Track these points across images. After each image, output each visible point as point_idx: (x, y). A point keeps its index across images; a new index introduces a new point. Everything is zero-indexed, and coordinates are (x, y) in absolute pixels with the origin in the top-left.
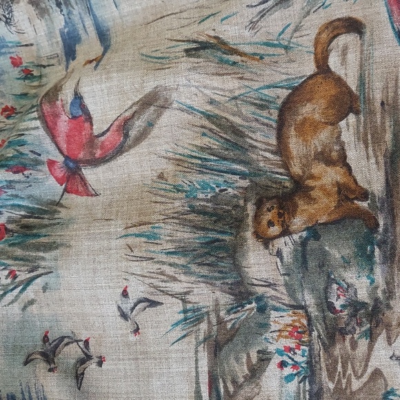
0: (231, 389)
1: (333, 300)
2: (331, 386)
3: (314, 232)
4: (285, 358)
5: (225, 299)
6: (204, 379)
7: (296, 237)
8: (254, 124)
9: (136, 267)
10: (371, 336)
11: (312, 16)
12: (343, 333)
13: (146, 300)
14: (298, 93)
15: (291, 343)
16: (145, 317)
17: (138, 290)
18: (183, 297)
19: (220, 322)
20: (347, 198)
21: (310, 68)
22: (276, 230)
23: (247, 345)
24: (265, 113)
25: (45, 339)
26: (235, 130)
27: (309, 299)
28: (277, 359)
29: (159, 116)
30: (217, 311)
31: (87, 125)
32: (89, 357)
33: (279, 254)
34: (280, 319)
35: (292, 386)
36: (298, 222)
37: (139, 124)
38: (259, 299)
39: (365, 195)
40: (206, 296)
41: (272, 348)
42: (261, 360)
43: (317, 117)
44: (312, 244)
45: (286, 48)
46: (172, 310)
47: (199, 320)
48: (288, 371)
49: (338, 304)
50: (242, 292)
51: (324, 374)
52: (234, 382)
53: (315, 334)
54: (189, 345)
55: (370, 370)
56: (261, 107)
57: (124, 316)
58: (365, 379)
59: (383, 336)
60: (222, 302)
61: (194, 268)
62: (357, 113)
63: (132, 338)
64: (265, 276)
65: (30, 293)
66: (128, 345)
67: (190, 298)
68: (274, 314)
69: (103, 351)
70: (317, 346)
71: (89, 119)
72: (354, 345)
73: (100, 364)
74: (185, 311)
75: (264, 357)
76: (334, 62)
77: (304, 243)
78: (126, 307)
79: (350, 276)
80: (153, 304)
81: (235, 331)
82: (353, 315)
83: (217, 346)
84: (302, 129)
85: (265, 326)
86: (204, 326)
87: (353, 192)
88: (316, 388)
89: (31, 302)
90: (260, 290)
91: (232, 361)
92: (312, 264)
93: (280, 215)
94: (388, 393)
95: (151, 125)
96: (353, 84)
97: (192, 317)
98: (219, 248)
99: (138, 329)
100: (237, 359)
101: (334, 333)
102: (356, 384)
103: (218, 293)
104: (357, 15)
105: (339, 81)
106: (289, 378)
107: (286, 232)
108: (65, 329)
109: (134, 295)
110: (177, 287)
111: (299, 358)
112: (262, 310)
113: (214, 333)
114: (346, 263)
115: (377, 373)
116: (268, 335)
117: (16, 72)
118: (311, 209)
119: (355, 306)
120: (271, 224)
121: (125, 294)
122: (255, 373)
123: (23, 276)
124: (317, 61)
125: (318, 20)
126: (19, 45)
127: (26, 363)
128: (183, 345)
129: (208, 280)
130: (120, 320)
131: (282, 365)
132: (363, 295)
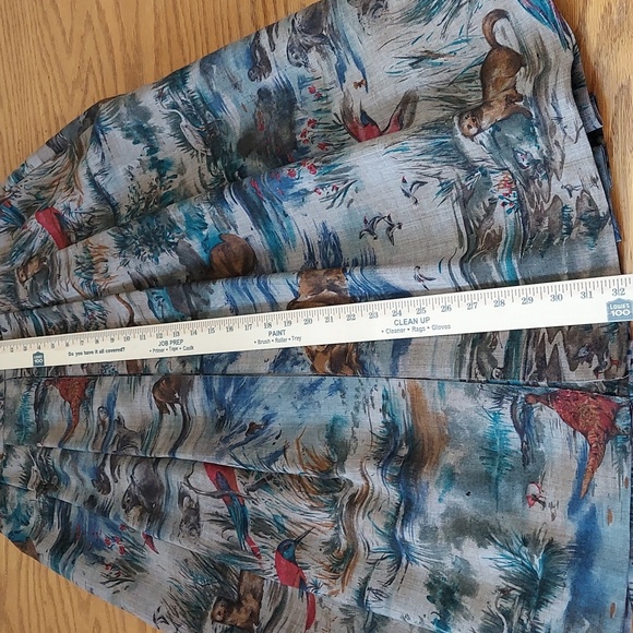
0: (477, 224)
1: (521, 161)
2: (533, 210)
3: (496, 127)
4: (505, 200)
5: (462, 173)
6: (461, 222)
7: (487, 132)
8: (469, 93)
9: (404, 166)
10: (548, 177)
11: (475, 15)
12: (533, 178)
13: (418, 182)
14: (486, 65)
15: (506, 191)
16: (419, 192)
17: (411, 177)
18: (437, 176)
19: (463, 187)
20: (512, 102)
21: (487, 48)
22: (474, 130)
23: (481, 197)
24: (473, 84)
25: (365, 221)
26: (460, 101)
27: (509, 164)
28: (500, 202)
29: (415, 107)
30: (459, 180)
31: (374, 127)
32: (393, 226)
33: (481, 143)
34: (497, 178)
35: (512, 215)
36: (485, 123)
37: (406, 115)
38: (481, 169)
39: (521, 98)
40: (451, 173)
41: (496, 196)
42: (491, 204)
43: (503, 75)
44: (497, 134)
45: (467, 41)
46: (433, 186)
47: (450, 188)
48: (508, 207)
49: (525, 164)
50: (470, 167)
51: (528, 204)
52: (478, 220)
53: (518, 183)
54: (448, 204)
55: (552, 197)
56: (470, 81)
57: (407, 195)
58: (550, 202)
59: (554, 176)
60: (461, 175)
61: (437, 159)
62: (525, 66)
63: (415, 207)
64: (478, 156)
65: (349, 195)
66: (413, 212)
67: (441, 176)
68: (492, 176)
69: (400, 220)
70: (521, 189)
71: (374, 123)
72: (540, 184)
73: (400, 227)
74: (441, 185)
75: (493, 202)
76: (499, 39)
77: (493, 134)
78: (407, 189)
79: (525, 147)
80: (422, 183)
81: (473, 190)
82: (535, 168)
83: (464, 202)
84: (495, 85)
85: (489, 184)
86: (454, 191)
87: (514, 97)
88: (525, 214)
89: (352, 201)
90: (480, 164)
91: (475, 208)
92: (501, 145)
93: (474, 120)
94: (564, 208)
95: (413, 114)
96: (516, 48)
97: (446, 187)
98: (446, 146)
99: (416, 202)
100: (478, 207)
101: (528, 180)
102: (546, 207)
103: (457, 170)
104: (501, 7)
105: (508, 50)
106: (509, 212)
107: (480, 130)
108: (375, 213)
109: (410, 180)
110: (433, 171)
111: (512, 199)
112: (484, 174)
113: (461, 194)
114: (520, 140)
115: (556, 197)
116: (492, 189)
117: (312, 97)
118: (491, 113)
119: (535, 162)
120: (469, 127)
121: (404, 181)
122: (489, 212)
123: (341, 187)
124: (489, 42)
125: (479, 17)
126: (313, 79)
127: (361, 238)
128: (445, 205)
129: (448, 163)
130: (406, 198)
131: (504, 204)
132: (536, 156)
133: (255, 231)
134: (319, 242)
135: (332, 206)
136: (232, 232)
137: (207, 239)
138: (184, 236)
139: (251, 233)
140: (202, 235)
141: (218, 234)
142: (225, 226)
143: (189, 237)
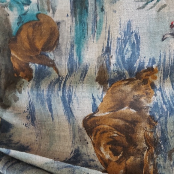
89: (164, 6)
127: (163, 40)
133: (70, 18)
134: (118, 39)
135: (143, 7)
136: (50, 14)
137: (25, 14)
138: (6, 6)
139: (66, 19)
140: (22, 9)
141: (36, 12)
142: (46, 7)
143: (11, 7)
